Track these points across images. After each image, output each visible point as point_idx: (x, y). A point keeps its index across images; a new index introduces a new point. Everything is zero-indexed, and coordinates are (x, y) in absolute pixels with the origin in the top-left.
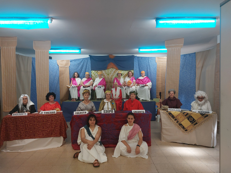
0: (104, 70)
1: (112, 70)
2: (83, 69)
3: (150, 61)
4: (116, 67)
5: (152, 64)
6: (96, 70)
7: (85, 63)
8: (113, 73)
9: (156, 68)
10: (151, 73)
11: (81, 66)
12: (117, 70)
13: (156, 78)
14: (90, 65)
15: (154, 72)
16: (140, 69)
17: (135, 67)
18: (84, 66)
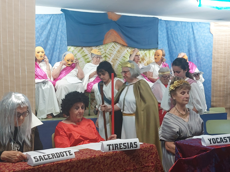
0: (97, 46)
1: (114, 48)
2: (49, 41)
3: (196, 29)
4: (122, 40)
5: (201, 37)
6: (79, 46)
7: (55, 27)
8: (116, 54)
9: (212, 44)
10: (200, 55)
11: (47, 32)
12: (124, 48)
13: (211, 66)
14: (65, 31)
15: (205, 53)
16: (172, 47)
17: (161, 42)
18: (52, 33)
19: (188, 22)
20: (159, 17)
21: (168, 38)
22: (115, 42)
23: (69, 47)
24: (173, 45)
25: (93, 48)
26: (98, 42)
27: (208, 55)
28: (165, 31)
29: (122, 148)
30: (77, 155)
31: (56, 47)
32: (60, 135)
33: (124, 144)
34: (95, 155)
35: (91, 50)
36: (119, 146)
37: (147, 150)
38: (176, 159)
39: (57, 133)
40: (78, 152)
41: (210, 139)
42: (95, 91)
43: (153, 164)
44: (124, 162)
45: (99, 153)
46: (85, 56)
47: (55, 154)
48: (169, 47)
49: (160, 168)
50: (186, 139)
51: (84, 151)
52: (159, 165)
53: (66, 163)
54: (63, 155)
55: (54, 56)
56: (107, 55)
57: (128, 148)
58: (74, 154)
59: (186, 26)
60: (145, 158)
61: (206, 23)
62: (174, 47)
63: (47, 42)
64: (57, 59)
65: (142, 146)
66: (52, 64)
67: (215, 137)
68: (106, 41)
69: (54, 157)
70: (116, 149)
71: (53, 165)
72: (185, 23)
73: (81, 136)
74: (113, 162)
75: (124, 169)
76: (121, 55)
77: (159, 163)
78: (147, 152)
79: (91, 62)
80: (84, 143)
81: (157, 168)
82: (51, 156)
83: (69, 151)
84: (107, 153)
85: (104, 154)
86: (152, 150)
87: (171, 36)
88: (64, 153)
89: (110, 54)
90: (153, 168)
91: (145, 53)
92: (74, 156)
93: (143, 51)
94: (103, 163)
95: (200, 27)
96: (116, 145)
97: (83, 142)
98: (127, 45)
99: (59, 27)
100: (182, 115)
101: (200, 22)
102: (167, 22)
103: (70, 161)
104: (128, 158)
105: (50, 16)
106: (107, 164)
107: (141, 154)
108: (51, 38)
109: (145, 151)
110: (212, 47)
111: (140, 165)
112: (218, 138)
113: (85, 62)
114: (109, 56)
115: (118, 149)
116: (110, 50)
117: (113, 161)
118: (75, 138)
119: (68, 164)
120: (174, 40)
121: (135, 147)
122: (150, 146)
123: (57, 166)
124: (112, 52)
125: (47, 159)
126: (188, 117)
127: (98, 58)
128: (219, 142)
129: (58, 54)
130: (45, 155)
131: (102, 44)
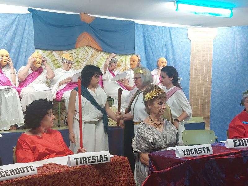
0: (68, 50)
1: (88, 53)
2: (14, 43)
3: (174, 34)
4: (96, 45)
5: (178, 43)
6: (48, 50)
7: (20, 28)
8: (89, 59)
9: (190, 50)
10: (178, 62)
11: (12, 33)
12: (98, 52)
13: (189, 73)
14: (32, 33)
15: (183, 59)
16: (149, 53)
17: (138, 47)
18: (17, 35)
19: (165, 27)
20: (136, 21)
21: (145, 43)
22: (88, 46)
23: (36, 51)
24: (150, 51)
25: (64, 52)
26: (70, 46)
27: (186, 62)
28: (142, 35)
29: (91, 162)
30: (40, 170)
31: (21, 50)
32: (22, 149)
33: (93, 157)
34: (60, 170)
35: (62, 54)
36: (87, 160)
37: (118, 164)
38: (150, 172)
39: (19, 147)
40: (42, 167)
41: (185, 150)
42: (66, 100)
43: (124, 179)
44: (93, 177)
45: (65, 168)
46: (55, 60)
47: (14, 170)
48: (145, 53)
49: (132, 183)
50: (161, 150)
51: (49, 166)
52: (131, 179)
53: (26, 180)
54: (23, 171)
55: (19, 60)
56: (80, 60)
57: (98, 161)
58: (36, 170)
59: (164, 31)
60: (116, 172)
61: (184, 29)
62: (151, 54)
63: (11, 45)
64: (23, 63)
65: (113, 158)
66: (17, 69)
67: (189, 148)
68: (79, 45)
69: (13, 173)
70: (84, 163)
71: (12, 183)
72: (162, 28)
73: (47, 149)
74: (81, 178)
75: (93, 184)
76: (95, 60)
77: (131, 178)
78: (118, 165)
79: (61, 67)
80: (50, 157)
81: (129, 182)
82: (9, 173)
83: (30, 167)
84: (74, 168)
85: (70, 169)
86: (124, 163)
87: (148, 41)
88: (25, 169)
89: (83, 59)
90: (125, 183)
91: (121, 59)
92: (36, 172)
93: (119, 57)
94: (69, 179)
95: (178, 32)
96: (85, 159)
97: (48, 155)
98: (101, 50)
99: (26, 28)
100: (156, 125)
101: (178, 28)
102: (143, 26)
103: (32, 178)
104: (98, 173)
105: (16, 16)
106: (74, 180)
107: (111, 168)
108: (16, 40)
109: (116, 164)
110: (190, 53)
111: (111, 179)
112: (192, 149)
113: (55, 68)
114: (82, 61)
115: (86, 163)
116: (83, 54)
117: (80, 176)
118: (40, 151)
119: (28, 181)
120: (151, 46)
121: (105, 160)
122: (122, 159)
123: (17, 184)
124: (85, 57)
125: (4, 176)
126: (162, 126)
127: (70, 64)
128: (193, 154)
129: (24, 58)
130: (3, 172)
131: (74, 48)
